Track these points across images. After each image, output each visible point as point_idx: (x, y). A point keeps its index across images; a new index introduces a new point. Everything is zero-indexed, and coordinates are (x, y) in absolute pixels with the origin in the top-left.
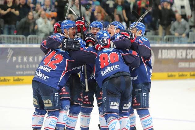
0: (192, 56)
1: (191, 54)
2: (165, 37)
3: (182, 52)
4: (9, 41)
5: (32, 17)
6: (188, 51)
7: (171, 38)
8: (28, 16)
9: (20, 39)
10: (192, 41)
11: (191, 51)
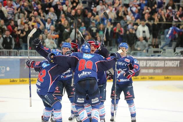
0: (150, 65)
1: (149, 64)
2: (132, 52)
3: (143, 63)
4: (26, 54)
5: (42, 38)
6: (148, 61)
7: (136, 53)
8: (39, 37)
9: (33, 53)
10: (150, 55)
11: (149, 61)
